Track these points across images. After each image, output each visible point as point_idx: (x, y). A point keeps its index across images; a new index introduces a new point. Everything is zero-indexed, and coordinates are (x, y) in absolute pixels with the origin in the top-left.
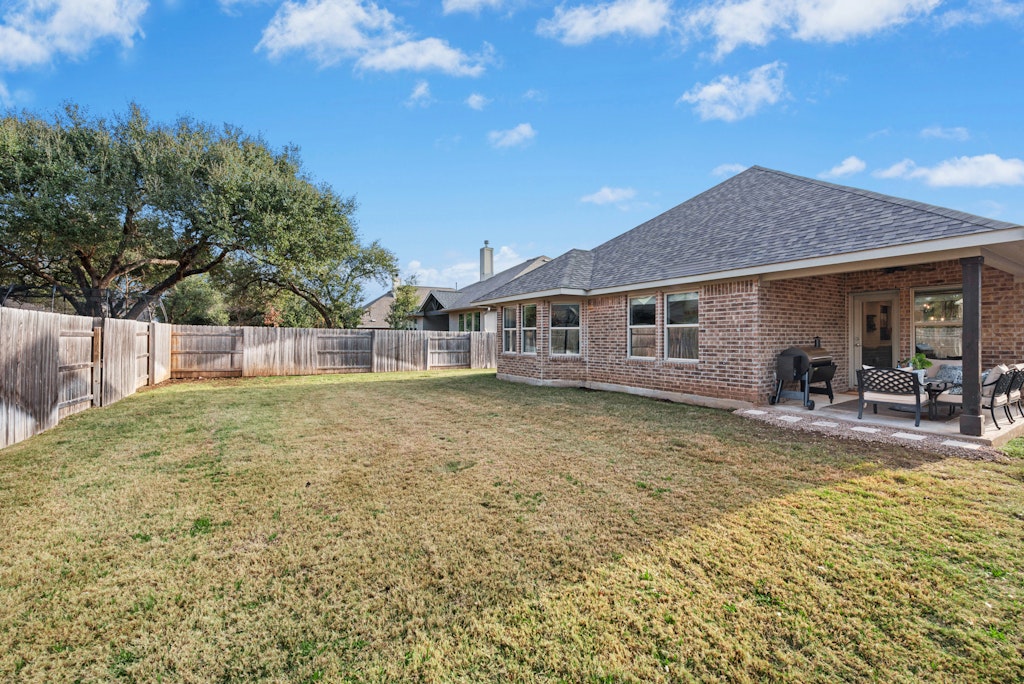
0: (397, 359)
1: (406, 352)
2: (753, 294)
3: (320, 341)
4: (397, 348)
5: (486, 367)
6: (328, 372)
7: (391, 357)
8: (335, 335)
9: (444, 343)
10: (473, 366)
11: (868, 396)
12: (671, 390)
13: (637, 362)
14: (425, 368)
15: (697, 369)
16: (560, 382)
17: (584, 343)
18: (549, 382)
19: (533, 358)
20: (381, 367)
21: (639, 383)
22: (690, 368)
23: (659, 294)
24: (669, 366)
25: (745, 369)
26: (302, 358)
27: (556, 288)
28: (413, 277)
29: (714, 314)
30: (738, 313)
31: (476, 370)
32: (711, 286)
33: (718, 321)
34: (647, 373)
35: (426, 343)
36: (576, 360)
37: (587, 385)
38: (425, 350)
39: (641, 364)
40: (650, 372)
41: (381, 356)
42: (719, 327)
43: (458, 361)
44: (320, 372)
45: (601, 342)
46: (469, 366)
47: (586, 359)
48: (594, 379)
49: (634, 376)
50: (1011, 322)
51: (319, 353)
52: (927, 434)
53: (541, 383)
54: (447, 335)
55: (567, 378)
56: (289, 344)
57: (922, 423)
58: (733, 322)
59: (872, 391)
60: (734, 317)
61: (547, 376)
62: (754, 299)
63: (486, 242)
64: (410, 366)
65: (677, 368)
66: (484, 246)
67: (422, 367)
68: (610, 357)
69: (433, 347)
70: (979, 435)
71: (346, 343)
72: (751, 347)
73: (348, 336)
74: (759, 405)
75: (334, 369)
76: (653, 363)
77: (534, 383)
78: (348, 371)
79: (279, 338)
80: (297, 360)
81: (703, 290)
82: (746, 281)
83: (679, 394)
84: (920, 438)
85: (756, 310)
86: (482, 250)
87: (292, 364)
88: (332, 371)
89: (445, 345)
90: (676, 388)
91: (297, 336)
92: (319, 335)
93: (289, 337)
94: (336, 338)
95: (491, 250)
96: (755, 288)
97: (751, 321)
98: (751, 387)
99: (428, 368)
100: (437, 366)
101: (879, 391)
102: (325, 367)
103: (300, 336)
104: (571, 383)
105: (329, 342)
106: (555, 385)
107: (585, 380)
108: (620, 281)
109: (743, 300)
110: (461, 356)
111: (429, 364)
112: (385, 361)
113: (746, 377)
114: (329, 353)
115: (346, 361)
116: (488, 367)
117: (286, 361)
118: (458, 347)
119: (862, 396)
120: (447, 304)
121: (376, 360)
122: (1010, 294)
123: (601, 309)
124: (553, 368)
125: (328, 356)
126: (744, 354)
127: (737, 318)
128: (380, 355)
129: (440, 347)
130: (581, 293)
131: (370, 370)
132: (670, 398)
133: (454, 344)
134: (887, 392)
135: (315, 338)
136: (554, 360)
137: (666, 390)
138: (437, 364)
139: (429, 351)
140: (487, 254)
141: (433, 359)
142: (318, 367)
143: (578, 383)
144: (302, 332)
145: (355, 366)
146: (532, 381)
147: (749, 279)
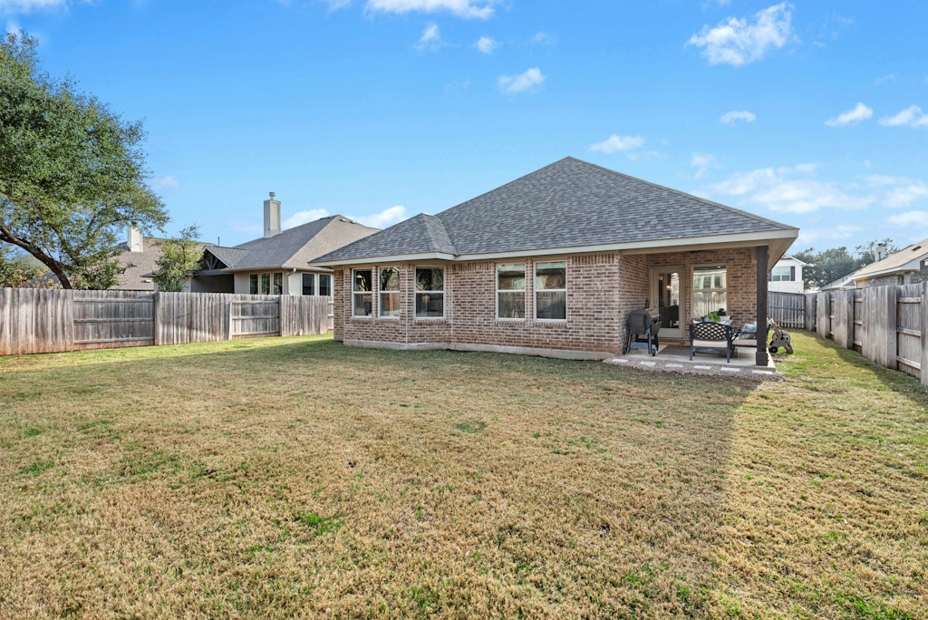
0: (190, 327)
1: (202, 318)
2: (615, 266)
3: (77, 306)
4: (190, 315)
5: (298, 334)
6: (89, 347)
7: (182, 326)
8: (100, 299)
9: (249, 308)
10: (284, 334)
11: (696, 343)
12: (542, 347)
13: (507, 323)
14: (226, 337)
15: (566, 327)
16: (425, 345)
17: (448, 305)
18: (414, 346)
19: (396, 323)
20: (168, 339)
21: (509, 342)
22: (559, 327)
23: (529, 261)
24: (539, 326)
25: (608, 326)
26: (50, 329)
27: (428, 251)
28: (192, 229)
29: (581, 281)
30: (602, 281)
31: (288, 339)
32: (577, 257)
33: (585, 287)
34: (517, 333)
35: (227, 308)
36: (441, 323)
37: (452, 346)
38: (226, 316)
39: (511, 325)
40: (520, 332)
41: (169, 324)
42: (585, 291)
43: (265, 328)
44: (76, 348)
45: (468, 305)
46: (278, 334)
47: (451, 322)
48: (460, 340)
49: (503, 336)
50: (750, 290)
51: (75, 322)
52: (739, 367)
53: (406, 346)
54: (253, 299)
55: (432, 340)
56: (26, 311)
57: (731, 360)
58: (598, 288)
59: (699, 339)
60: (598, 283)
61: (412, 339)
62: (615, 269)
63: (272, 194)
64: (208, 336)
65: (547, 327)
66: (269, 198)
67: (222, 337)
68: (478, 319)
69: (236, 313)
70: (767, 365)
71: (116, 309)
72: (613, 309)
73: (119, 299)
74: (618, 356)
75: (99, 343)
76: (523, 324)
77: (397, 348)
78: (120, 345)
79: (9, 302)
80: (41, 332)
81: (571, 260)
82: (609, 255)
83: (549, 350)
84: (738, 370)
85: (617, 278)
86: (267, 204)
87: (32, 339)
88: (96, 346)
89: (250, 311)
90: (546, 345)
91: (40, 300)
92: (75, 299)
93: (27, 302)
94: (101, 302)
95: (279, 204)
96: (616, 261)
97: (613, 287)
98: (613, 340)
99: (230, 337)
100: (240, 335)
101: (704, 339)
102: (86, 340)
103: (46, 299)
104: (436, 345)
105: (92, 307)
106: (420, 348)
107: (450, 342)
108: (489, 248)
109: (606, 270)
110: (269, 323)
111: (231, 333)
112: (173, 330)
113: (608, 333)
114: (90, 322)
115: (117, 332)
116: (301, 333)
117: (22, 334)
118: (266, 312)
119: (692, 344)
120: (232, 264)
121: (160, 329)
122: (749, 271)
123: (466, 274)
124: (418, 331)
125: (90, 327)
126: (607, 314)
127: (601, 284)
128: (167, 323)
129: (244, 313)
130: (450, 257)
131: (153, 342)
132: (539, 353)
133: (260, 309)
134: (709, 339)
135: (69, 302)
136: (420, 324)
137: (536, 347)
138: (240, 333)
139: (231, 317)
140: (273, 208)
141: (236, 327)
142: (74, 341)
143: (444, 345)
144: (49, 295)
145: (130, 338)
146: (394, 345)
147: (611, 253)
